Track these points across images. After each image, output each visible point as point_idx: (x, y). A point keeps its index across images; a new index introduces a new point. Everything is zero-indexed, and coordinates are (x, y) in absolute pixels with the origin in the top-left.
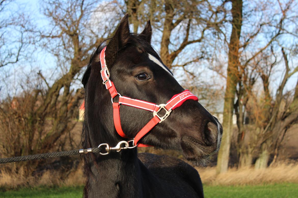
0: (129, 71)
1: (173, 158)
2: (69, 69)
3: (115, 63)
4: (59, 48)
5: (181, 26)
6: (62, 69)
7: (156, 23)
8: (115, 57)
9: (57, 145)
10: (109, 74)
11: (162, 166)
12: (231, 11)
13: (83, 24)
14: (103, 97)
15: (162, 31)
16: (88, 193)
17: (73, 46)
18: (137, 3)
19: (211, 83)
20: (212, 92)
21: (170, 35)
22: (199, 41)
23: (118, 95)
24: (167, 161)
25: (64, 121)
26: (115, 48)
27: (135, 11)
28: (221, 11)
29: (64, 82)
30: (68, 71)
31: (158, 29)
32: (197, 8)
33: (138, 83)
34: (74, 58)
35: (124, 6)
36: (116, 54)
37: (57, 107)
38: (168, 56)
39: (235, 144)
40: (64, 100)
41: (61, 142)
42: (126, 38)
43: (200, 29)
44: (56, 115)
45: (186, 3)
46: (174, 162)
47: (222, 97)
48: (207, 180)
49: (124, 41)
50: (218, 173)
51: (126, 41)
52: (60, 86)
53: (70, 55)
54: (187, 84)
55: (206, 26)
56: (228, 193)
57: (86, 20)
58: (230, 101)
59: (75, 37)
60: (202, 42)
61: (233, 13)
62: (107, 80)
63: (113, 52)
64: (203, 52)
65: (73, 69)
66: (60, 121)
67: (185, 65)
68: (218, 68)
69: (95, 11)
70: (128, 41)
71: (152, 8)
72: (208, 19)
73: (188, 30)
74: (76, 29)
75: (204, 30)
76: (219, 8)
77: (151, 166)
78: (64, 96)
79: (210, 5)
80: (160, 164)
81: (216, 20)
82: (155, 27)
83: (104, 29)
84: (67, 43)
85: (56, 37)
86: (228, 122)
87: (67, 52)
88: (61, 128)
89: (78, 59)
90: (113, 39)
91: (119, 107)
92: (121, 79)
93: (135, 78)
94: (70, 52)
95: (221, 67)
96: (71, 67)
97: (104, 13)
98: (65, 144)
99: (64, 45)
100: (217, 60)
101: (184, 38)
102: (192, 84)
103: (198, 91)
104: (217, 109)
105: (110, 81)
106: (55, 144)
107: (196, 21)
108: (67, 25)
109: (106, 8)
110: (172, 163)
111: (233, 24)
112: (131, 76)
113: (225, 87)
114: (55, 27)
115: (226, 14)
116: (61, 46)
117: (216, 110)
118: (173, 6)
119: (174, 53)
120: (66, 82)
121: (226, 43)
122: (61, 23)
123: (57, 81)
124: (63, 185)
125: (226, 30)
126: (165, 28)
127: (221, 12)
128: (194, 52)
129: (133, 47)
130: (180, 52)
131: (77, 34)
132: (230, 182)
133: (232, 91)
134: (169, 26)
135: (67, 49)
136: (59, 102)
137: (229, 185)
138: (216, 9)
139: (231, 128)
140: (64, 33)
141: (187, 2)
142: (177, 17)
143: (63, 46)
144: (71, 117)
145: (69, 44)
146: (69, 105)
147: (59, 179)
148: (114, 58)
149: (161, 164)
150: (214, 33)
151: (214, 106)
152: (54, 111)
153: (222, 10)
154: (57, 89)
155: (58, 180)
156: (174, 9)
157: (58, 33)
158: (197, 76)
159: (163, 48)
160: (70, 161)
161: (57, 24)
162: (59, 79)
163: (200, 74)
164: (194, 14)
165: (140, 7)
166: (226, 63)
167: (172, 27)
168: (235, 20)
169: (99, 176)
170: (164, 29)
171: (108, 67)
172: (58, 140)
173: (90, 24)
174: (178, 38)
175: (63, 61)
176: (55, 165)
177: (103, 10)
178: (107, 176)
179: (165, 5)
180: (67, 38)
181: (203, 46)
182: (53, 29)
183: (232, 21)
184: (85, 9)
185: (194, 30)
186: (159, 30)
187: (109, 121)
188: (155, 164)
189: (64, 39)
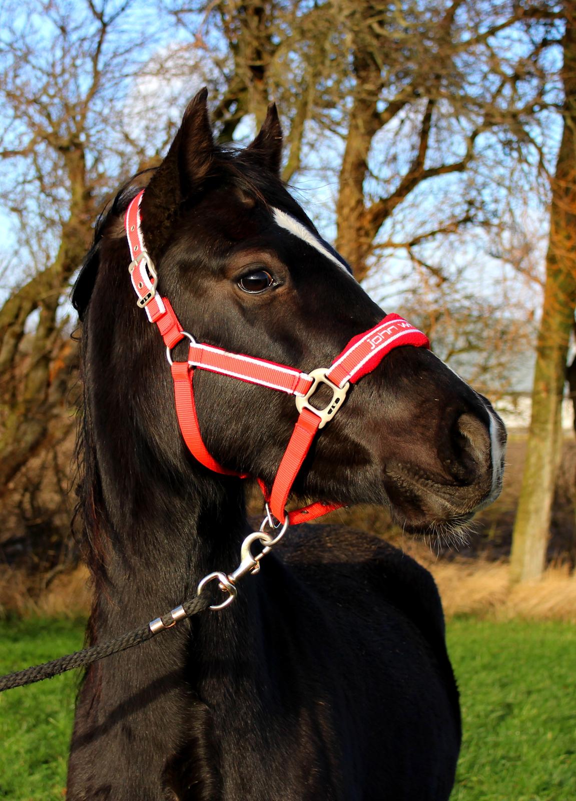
0: (215, 264)
1: (357, 534)
2: (54, 253)
3: (171, 241)
4: (23, 190)
5: (402, 122)
6: (32, 253)
7: (326, 112)
8: (171, 221)
9: (15, 490)
10: (155, 276)
11: (327, 558)
12: (560, 74)
13: (100, 114)
14: (139, 345)
15: (344, 138)
16: (99, 638)
17: (68, 183)
18: (268, 48)
19: (496, 301)
20: (500, 328)
21: (368, 149)
22: (459, 167)
23: (185, 338)
24: (342, 541)
25: (39, 416)
26: (169, 194)
27: (259, 72)
28: (529, 73)
29: (39, 293)
30: (53, 260)
31: (331, 130)
32: (454, 66)
33: (243, 300)
34: (70, 219)
35: (226, 60)
36: (175, 212)
37: (17, 372)
38: (361, 215)
39: (567, 490)
40: (38, 348)
41: (29, 479)
42: (204, 162)
43: (463, 129)
44: (14, 396)
45: (421, 50)
46: (361, 545)
47: (529, 343)
48: (480, 601)
49: (197, 174)
50: (516, 581)
51: (202, 171)
52: (27, 305)
53: (57, 211)
54: (420, 302)
55: (480, 120)
56: (543, 643)
57: (111, 100)
58: (555, 355)
59: (75, 155)
60: (468, 172)
61: (565, 81)
62: (149, 295)
63: (164, 208)
64: (471, 203)
65: (66, 252)
66: (25, 415)
67: (415, 242)
68: (517, 254)
69: (136, 74)
70: (209, 172)
71: (314, 65)
72: (488, 97)
73: (424, 134)
74: (77, 128)
75: (475, 134)
76: (522, 63)
77: (293, 557)
78: (38, 339)
79: (493, 56)
80: (320, 549)
81: (512, 101)
82: (323, 123)
83: (165, 129)
84: (49, 174)
85: (15, 153)
86: (546, 422)
87: (50, 200)
88: (29, 438)
89: (82, 223)
90: (164, 167)
91: (189, 375)
92: (191, 291)
93: (235, 286)
94: (59, 200)
95: (527, 249)
96: (61, 247)
97: (165, 78)
98: (42, 486)
99: (40, 178)
100: (514, 228)
101: (412, 158)
102: (436, 301)
103: (453, 322)
104: (514, 380)
105: (158, 298)
106: (11, 485)
107: (450, 105)
108: (48, 116)
109: (170, 64)
110: (355, 549)
111: (567, 114)
112: (221, 281)
113: (539, 313)
114: (11, 124)
115: (544, 84)
116: (30, 182)
117: (510, 384)
118: (379, 61)
119: (381, 206)
120: (44, 295)
121: (544, 175)
122: (32, 110)
123: (17, 292)
124: (34, 612)
125: (543, 134)
126: (353, 127)
127: (527, 77)
128: (443, 203)
129: (226, 188)
130: (401, 203)
131: (79, 146)
132: (551, 609)
133: (561, 324)
134: (365, 122)
135: (47, 191)
136: (25, 355)
137: (546, 618)
138: (512, 67)
139: (555, 441)
140: (39, 143)
141: (423, 45)
142: (390, 94)
143: (37, 183)
144: (61, 403)
145: (56, 177)
146: (54, 366)
147: (23, 595)
148: (168, 225)
149: (323, 551)
150: (507, 144)
151: (506, 373)
152: (8, 382)
153: (532, 70)
154: (17, 316)
155: (18, 597)
156: (380, 67)
157: (20, 142)
158: (453, 278)
159: (347, 191)
160: (54, 538)
161: (19, 113)
162: (24, 284)
163: (460, 271)
164: (444, 82)
165: (278, 60)
166: (542, 237)
167: (375, 123)
168: (571, 103)
169: (129, 587)
170: (350, 131)
171: (150, 254)
172: (19, 475)
173: (120, 114)
174: (394, 158)
175: (38, 227)
176: (10, 549)
177: (161, 71)
178: (154, 587)
179: (354, 54)
180: (49, 157)
181: (470, 184)
182: (6, 130)
183: (563, 104)
184: (107, 65)
185: (445, 134)
186: (334, 132)
187: (165, 419)
188: (305, 550)
189: (40, 161)
